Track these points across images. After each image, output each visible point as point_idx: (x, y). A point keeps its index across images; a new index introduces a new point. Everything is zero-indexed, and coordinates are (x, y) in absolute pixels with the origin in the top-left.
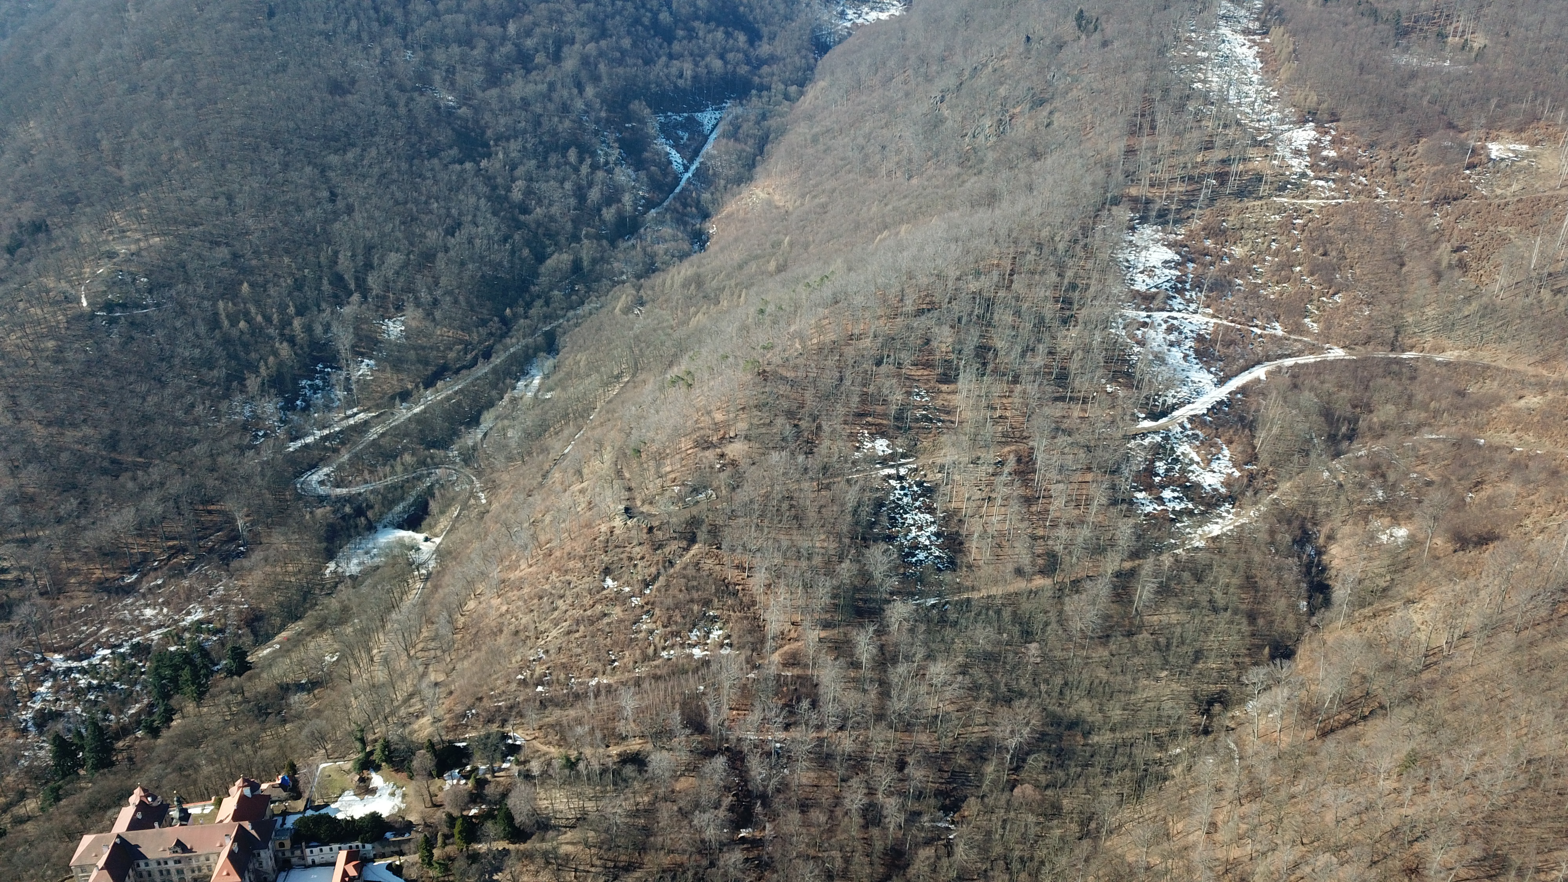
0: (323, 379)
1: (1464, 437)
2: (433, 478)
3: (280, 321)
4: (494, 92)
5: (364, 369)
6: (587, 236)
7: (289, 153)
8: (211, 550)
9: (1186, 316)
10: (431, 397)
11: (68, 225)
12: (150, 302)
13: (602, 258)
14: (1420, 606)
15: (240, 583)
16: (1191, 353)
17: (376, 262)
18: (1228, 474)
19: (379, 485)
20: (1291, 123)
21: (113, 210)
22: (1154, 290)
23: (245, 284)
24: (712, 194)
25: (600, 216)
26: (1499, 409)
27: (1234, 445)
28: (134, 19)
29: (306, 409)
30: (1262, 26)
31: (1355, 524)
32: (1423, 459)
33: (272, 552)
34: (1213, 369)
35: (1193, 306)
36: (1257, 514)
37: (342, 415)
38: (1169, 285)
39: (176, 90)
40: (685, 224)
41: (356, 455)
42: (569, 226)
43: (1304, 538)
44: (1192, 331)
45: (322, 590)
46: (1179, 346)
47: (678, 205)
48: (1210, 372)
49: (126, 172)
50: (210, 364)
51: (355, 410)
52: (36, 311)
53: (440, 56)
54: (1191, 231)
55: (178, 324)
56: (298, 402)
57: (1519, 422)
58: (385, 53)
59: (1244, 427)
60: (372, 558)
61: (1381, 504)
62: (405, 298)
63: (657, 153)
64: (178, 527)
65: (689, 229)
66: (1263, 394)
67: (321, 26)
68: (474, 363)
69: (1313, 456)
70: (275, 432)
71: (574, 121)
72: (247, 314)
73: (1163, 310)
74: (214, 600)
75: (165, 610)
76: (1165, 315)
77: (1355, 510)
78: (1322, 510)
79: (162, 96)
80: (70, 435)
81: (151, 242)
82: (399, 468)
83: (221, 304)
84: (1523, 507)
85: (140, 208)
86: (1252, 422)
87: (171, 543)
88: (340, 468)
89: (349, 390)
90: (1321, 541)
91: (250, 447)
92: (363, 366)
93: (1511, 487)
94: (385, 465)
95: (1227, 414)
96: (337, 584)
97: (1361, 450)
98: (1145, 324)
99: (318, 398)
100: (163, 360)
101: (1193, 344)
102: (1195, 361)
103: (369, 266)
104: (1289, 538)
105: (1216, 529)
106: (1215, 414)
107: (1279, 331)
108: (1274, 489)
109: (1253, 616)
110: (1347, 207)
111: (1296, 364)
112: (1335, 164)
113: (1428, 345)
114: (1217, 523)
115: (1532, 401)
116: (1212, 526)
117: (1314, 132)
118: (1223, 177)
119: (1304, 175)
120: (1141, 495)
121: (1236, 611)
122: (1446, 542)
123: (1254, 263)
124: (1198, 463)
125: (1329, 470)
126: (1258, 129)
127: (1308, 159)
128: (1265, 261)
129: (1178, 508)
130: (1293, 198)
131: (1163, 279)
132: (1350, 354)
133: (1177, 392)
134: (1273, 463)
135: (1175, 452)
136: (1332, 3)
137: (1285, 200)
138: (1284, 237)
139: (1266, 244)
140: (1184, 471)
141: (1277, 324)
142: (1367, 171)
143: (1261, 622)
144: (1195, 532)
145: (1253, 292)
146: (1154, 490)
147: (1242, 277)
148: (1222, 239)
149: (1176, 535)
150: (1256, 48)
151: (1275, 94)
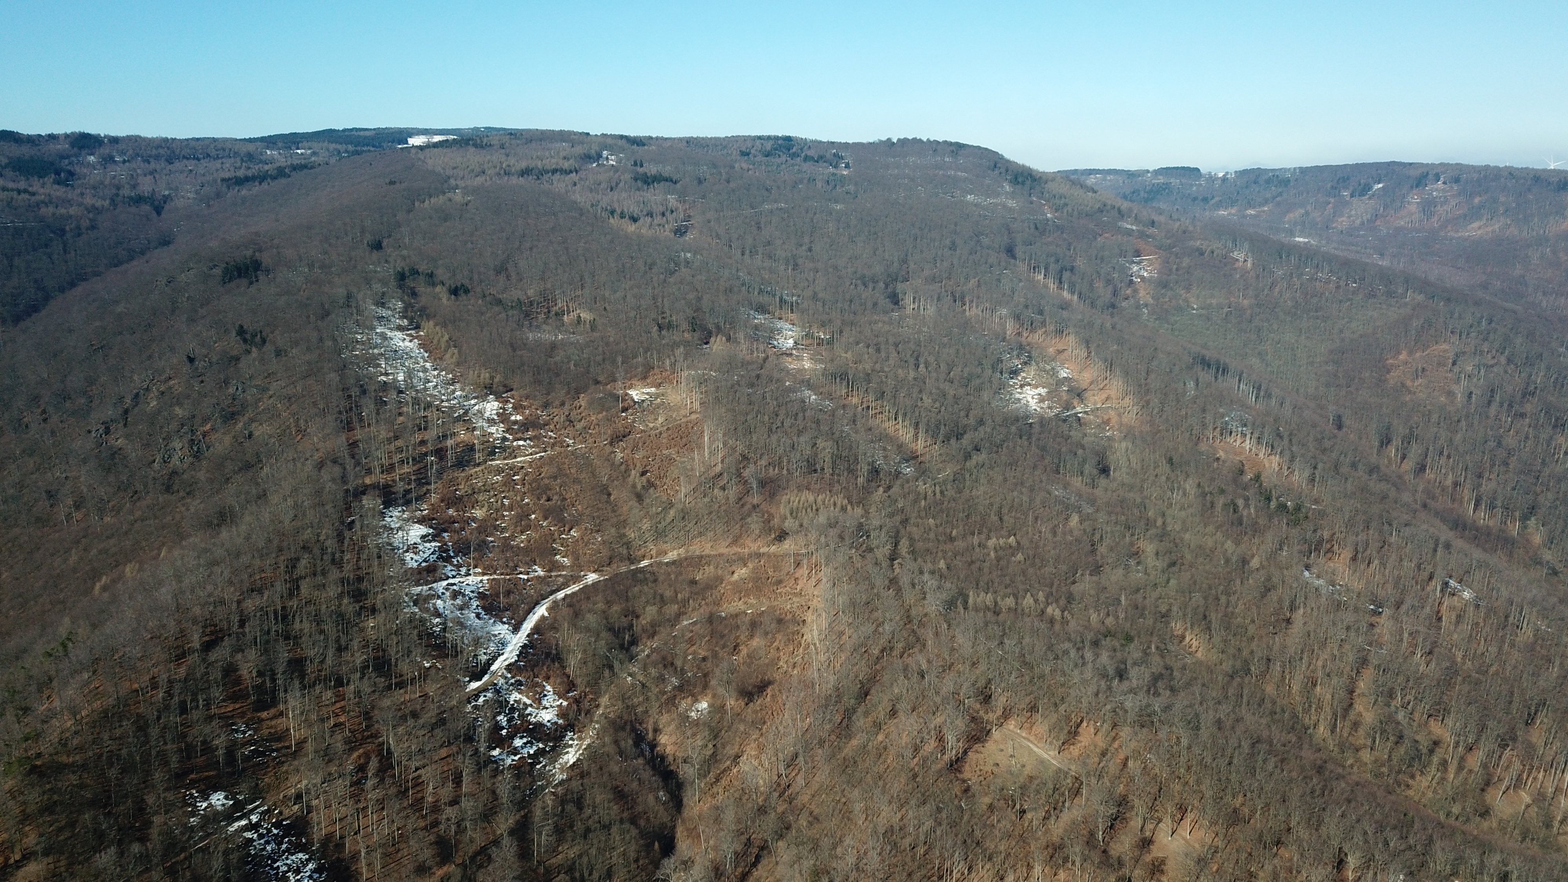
1: (711, 615)
9: (462, 580)
14: (745, 757)
16: (480, 611)
18: (558, 706)
20: (475, 398)
22: (424, 564)
26: (723, 585)
27: (552, 680)
30: (412, 323)
31: (668, 711)
32: (691, 642)
34: (505, 620)
35: (463, 570)
36: (595, 732)
38: (435, 556)
43: (639, 739)
44: (473, 592)
46: (468, 608)
48: (504, 623)
54: (432, 504)
57: (740, 590)
59: (553, 661)
61: (680, 688)
66: (554, 627)
69: (616, 665)
73: (441, 579)
76: (445, 583)
77: (663, 700)
78: (640, 710)
84: (773, 653)
86: (558, 654)
90: (650, 735)
93: (757, 642)
95: (533, 655)
97: (644, 650)
98: (433, 596)
101: (478, 603)
102: (487, 617)
104: (630, 742)
105: (571, 757)
106: (525, 657)
107: (540, 572)
108: (598, 706)
109: (633, 821)
110: (550, 458)
111: (566, 595)
112: (525, 426)
113: (653, 552)
114: (567, 753)
115: (741, 573)
116: (566, 757)
117: (496, 403)
118: (440, 453)
119: (504, 439)
120: (496, 752)
121: (622, 821)
122: (737, 700)
123: (496, 520)
124: (531, 705)
125: (630, 675)
126: (450, 408)
127: (502, 425)
128: (504, 516)
129: (532, 752)
130: (505, 459)
131: (428, 553)
132: (602, 575)
133: (486, 649)
134: (588, 684)
135: (508, 702)
136: (463, 297)
137: (498, 462)
138: (511, 493)
139: (499, 502)
140: (523, 716)
141: (536, 567)
142: (552, 427)
143: (642, 823)
144: (554, 768)
145: (506, 545)
146: (505, 743)
147: (492, 535)
148: (461, 505)
149: (540, 777)
150: (416, 340)
151: (451, 376)
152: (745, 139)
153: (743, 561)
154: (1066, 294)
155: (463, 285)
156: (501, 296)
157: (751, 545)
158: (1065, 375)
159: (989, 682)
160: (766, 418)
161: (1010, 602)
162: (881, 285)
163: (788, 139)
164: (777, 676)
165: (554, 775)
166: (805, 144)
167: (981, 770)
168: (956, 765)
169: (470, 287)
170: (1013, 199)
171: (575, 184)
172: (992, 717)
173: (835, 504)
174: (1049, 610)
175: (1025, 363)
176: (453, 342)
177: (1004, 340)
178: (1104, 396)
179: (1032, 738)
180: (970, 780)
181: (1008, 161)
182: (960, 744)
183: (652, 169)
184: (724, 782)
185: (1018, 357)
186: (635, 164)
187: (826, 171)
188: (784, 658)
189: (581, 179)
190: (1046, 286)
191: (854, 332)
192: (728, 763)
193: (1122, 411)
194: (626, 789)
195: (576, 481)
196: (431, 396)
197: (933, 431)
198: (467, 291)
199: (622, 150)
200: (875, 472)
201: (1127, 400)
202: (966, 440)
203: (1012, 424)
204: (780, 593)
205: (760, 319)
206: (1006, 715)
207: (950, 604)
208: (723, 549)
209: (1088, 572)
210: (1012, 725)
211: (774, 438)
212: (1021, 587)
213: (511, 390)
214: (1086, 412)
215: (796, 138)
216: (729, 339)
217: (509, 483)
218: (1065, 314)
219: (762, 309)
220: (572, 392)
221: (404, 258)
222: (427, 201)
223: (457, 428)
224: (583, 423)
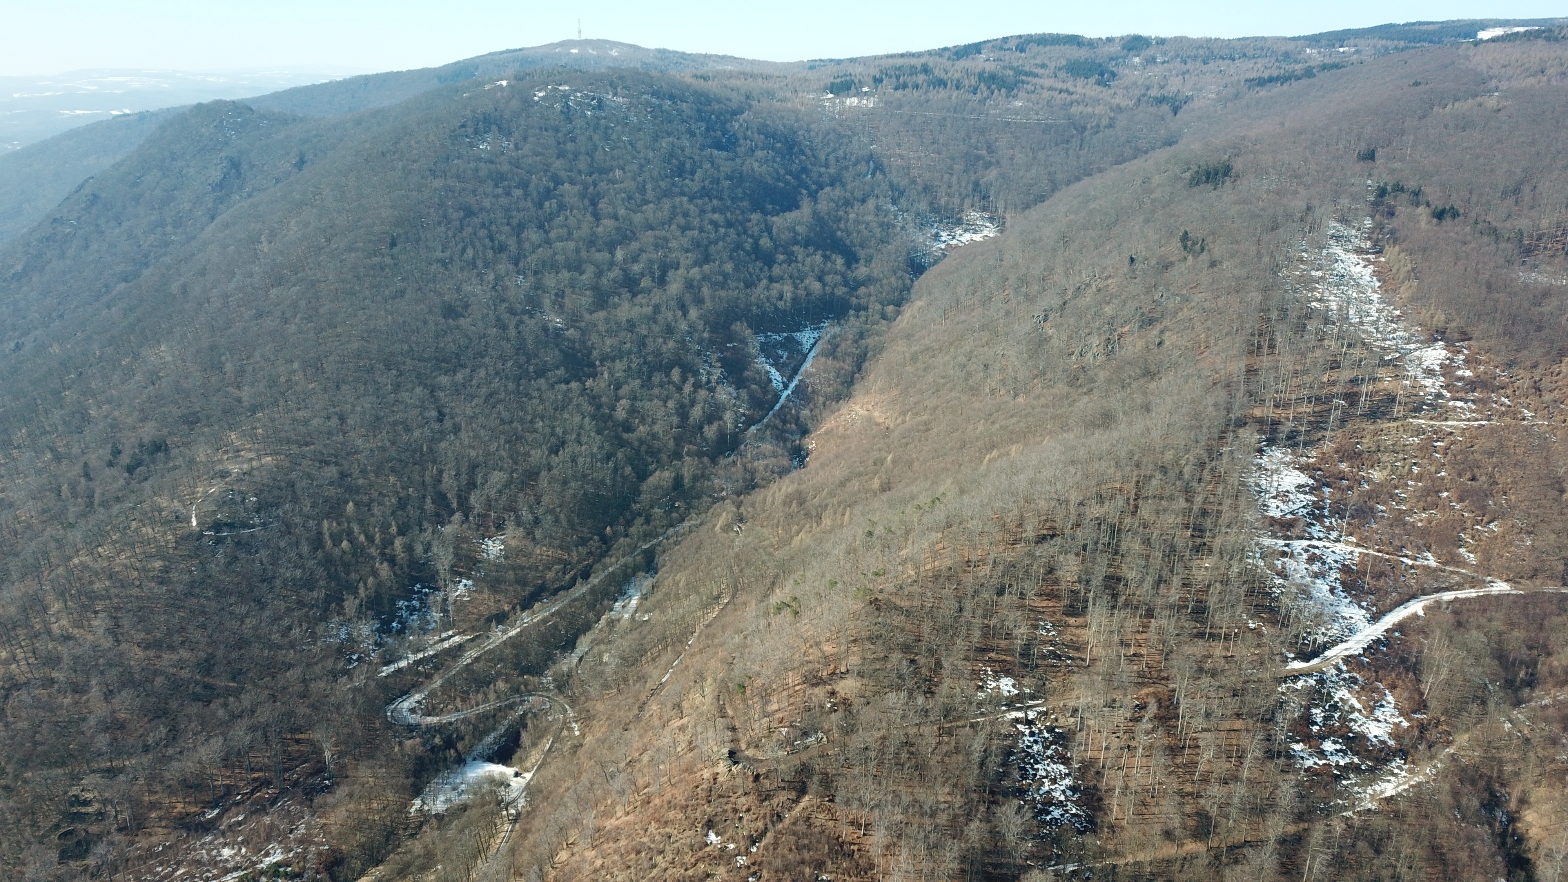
0: (421, 600)
2: (526, 706)
3: (382, 540)
4: (601, 314)
5: (461, 589)
6: (688, 454)
7: (401, 375)
8: (296, 783)
9: (1328, 545)
10: (527, 619)
11: (186, 445)
12: (256, 520)
13: (703, 475)
15: (323, 821)
16: (1338, 585)
17: (479, 481)
18: (1395, 724)
19: (471, 713)
20: (1418, 341)
21: (230, 429)
22: (1289, 516)
23: (351, 504)
24: (811, 411)
25: (702, 433)
27: (1398, 690)
28: (266, 250)
29: (401, 632)
30: (1375, 246)
31: (1551, 786)
33: (357, 788)
34: (1364, 604)
35: (1334, 535)
36: (1434, 771)
37: (437, 638)
38: (1305, 511)
39: (299, 316)
40: (785, 440)
41: (448, 681)
42: (671, 444)
43: (1493, 802)
44: (1336, 561)
45: (405, 829)
47: (777, 422)
48: (1361, 607)
49: (246, 393)
50: (310, 584)
51: (450, 633)
52: (147, 530)
53: (550, 280)
54: (1323, 453)
55: (282, 544)
56: (394, 624)
58: (498, 278)
59: (1407, 670)
60: (460, 795)
62: (506, 517)
63: (758, 372)
64: (263, 757)
65: (789, 445)
66: (1424, 631)
67: (438, 254)
68: (572, 584)
69: (1494, 702)
70: (369, 655)
71: (678, 342)
72: (350, 533)
73: (1301, 538)
74: (295, 840)
75: (244, 850)
76: (1305, 543)
77: (1548, 769)
78: (1508, 769)
79: (285, 320)
80: (167, 657)
81: (263, 461)
82: (492, 696)
83: (325, 524)
85: (256, 428)
86: (1416, 664)
87: (256, 775)
88: (432, 694)
89: (445, 611)
90: (1513, 805)
91: (346, 672)
92: (461, 586)
94: (478, 692)
95: (1385, 654)
96: (421, 824)
97: (1543, 698)
98: (1284, 554)
99: (414, 620)
100: (264, 581)
101: (1338, 576)
102: (1343, 595)
103: (472, 485)
104: (1478, 801)
105: (1389, 788)
106: (1373, 654)
107: (1433, 562)
108: (1449, 743)
110: (1492, 429)
111: (1456, 598)
112: (1472, 385)
114: (1389, 781)
116: (1384, 785)
117: (1444, 352)
118: (1352, 398)
120: (1298, 747)
123: (1396, 488)
124: (1360, 711)
125: (1511, 721)
126: (1383, 348)
127: (1442, 379)
128: (1407, 485)
129: (1342, 763)
130: (1431, 419)
131: (1299, 505)
132: (1516, 588)
133: (1328, 630)
134: (1445, 712)
135: (1332, 698)
136: (1448, 222)
137: (1423, 421)
138: (1425, 461)
139: (1407, 468)
140: (1344, 719)
141: (1429, 554)
142: (1509, 392)
144: (1365, 792)
145: (1398, 520)
146: (1313, 741)
147: (1385, 503)
148: (1358, 462)
149: (1340, 795)
150: (1372, 267)
151: (1398, 312)
155: (1452, 208)
156: (1498, 225)
165: (1361, 800)
169: (1462, 211)
176: (1414, 274)
194: (1450, 854)
195: (1521, 464)
196: (1364, 332)
198: (1455, 215)
213: (1470, 339)
217: (1427, 449)
220: (1554, 353)
221: (1392, 171)
222: (1450, 106)
223: (1381, 372)
224: (1556, 394)
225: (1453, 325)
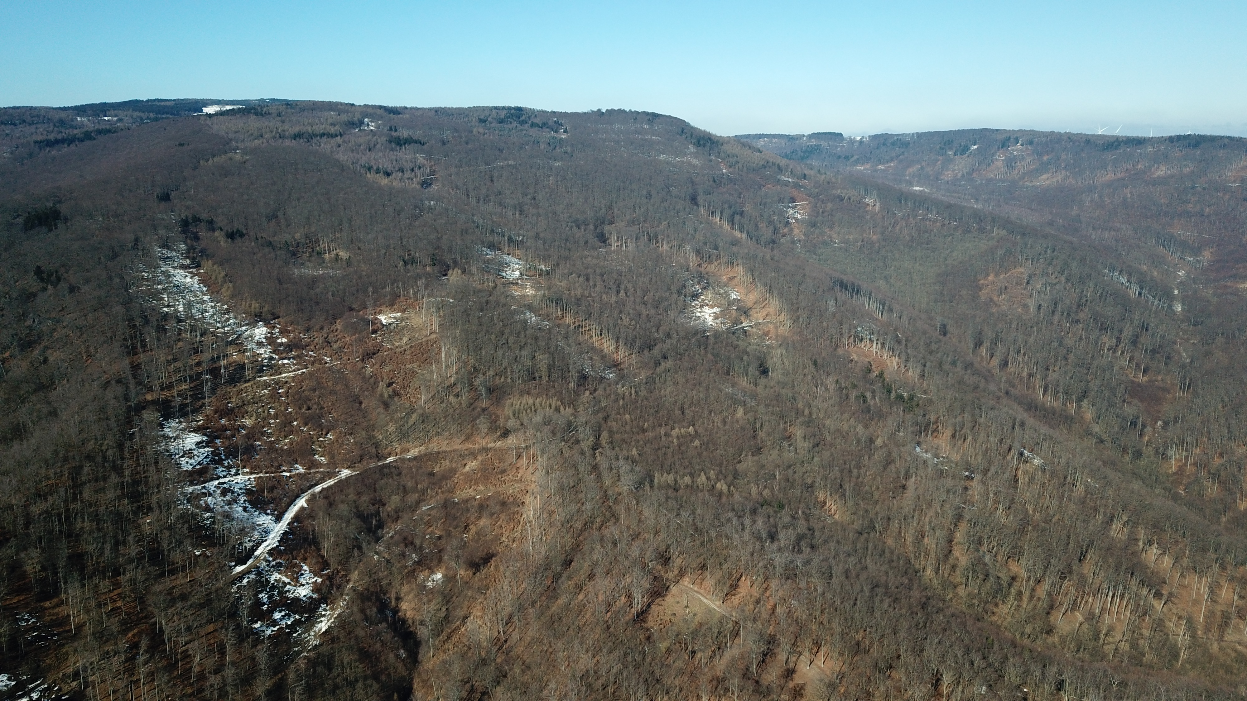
1: (446, 501)
9: (231, 479)
14: (472, 618)
16: (247, 505)
18: (313, 583)
20: (247, 324)
22: (198, 467)
26: (457, 476)
27: (308, 561)
30: (193, 263)
31: (409, 582)
32: (429, 524)
34: (268, 511)
35: (233, 471)
36: (345, 603)
38: (208, 460)
43: (383, 606)
44: (241, 489)
46: (237, 503)
48: (268, 514)
54: (207, 416)
57: (471, 479)
61: (419, 563)
66: (311, 516)
69: (364, 546)
73: (212, 479)
76: (216, 483)
77: (404, 573)
78: (384, 583)
84: (497, 530)
86: (314, 538)
90: (393, 603)
93: (484, 522)
95: (293, 540)
97: (389, 532)
98: (205, 494)
101: (245, 498)
102: (253, 510)
104: (375, 610)
105: (323, 626)
106: (285, 543)
107: (301, 470)
108: (348, 581)
109: (376, 677)
110: (310, 374)
111: (323, 488)
112: (289, 347)
113: (398, 450)
114: (321, 621)
115: (472, 465)
116: (319, 626)
117: (265, 329)
118: (215, 372)
119: (271, 359)
120: (257, 625)
121: (365, 678)
122: (466, 571)
123: (263, 427)
124: (289, 583)
125: (377, 553)
126: (224, 333)
127: (269, 347)
128: (270, 424)
129: (289, 623)
130: (271, 375)
131: (202, 457)
132: (354, 471)
133: (251, 537)
134: (340, 563)
135: (269, 582)
136: (238, 241)
137: (266, 378)
138: (276, 404)
139: (266, 412)
140: (282, 593)
141: (297, 466)
142: (312, 347)
143: (383, 678)
144: (309, 635)
145: (271, 448)
146: (266, 617)
147: (259, 440)
148: (232, 416)
149: (296, 644)
150: (196, 277)
151: (225, 307)
152: (484, 109)
153: (473, 455)
154: (737, 234)
155: (238, 230)
156: (271, 239)
157: (480, 441)
158: (735, 297)
159: (668, 546)
160: (493, 336)
161: (687, 480)
162: (591, 227)
163: (519, 109)
164: (500, 549)
165: (308, 641)
166: (532, 113)
167: (661, 620)
168: (641, 617)
169: (244, 232)
170: (696, 157)
171: (339, 146)
172: (671, 576)
173: (550, 406)
174: (719, 485)
175: (704, 288)
176: (228, 278)
177: (688, 270)
178: (765, 313)
179: (702, 591)
180: (652, 628)
181: (693, 128)
182: (645, 599)
183: (404, 133)
184: (454, 639)
185: (699, 283)
186: (391, 129)
187: (549, 135)
188: (506, 534)
189: (344, 142)
190: (721, 227)
191: (568, 265)
192: (458, 623)
193: (778, 324)
194: (371, 650)
195: (333, 392)
196: (208, 323)
197: (630, 344)
198: (242, 235)
199: (381, 117)
200: (584, 378)
201: (782, 316)
202: (656, 351)
203: (692, 337)
204: (504, 481)
205: (490, 255)
206: (682, 574)
207: (639, 485)
208: (457, 445)
209: (750, 453)
210: (686, 581)
211: (500, 352)
212: (697, 467)
213: (278, 317)
214: (750, 326)
215: (526, 109)
216: (464, 272)
217: (275, 396)
218: (735, 249)
219: (493, 246)
220: (330, 318)
221: (188, 208)
222: (211, 160)
223: (230, 350)
224: (339, 344)
225: (265, 309)
